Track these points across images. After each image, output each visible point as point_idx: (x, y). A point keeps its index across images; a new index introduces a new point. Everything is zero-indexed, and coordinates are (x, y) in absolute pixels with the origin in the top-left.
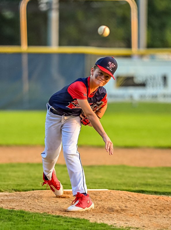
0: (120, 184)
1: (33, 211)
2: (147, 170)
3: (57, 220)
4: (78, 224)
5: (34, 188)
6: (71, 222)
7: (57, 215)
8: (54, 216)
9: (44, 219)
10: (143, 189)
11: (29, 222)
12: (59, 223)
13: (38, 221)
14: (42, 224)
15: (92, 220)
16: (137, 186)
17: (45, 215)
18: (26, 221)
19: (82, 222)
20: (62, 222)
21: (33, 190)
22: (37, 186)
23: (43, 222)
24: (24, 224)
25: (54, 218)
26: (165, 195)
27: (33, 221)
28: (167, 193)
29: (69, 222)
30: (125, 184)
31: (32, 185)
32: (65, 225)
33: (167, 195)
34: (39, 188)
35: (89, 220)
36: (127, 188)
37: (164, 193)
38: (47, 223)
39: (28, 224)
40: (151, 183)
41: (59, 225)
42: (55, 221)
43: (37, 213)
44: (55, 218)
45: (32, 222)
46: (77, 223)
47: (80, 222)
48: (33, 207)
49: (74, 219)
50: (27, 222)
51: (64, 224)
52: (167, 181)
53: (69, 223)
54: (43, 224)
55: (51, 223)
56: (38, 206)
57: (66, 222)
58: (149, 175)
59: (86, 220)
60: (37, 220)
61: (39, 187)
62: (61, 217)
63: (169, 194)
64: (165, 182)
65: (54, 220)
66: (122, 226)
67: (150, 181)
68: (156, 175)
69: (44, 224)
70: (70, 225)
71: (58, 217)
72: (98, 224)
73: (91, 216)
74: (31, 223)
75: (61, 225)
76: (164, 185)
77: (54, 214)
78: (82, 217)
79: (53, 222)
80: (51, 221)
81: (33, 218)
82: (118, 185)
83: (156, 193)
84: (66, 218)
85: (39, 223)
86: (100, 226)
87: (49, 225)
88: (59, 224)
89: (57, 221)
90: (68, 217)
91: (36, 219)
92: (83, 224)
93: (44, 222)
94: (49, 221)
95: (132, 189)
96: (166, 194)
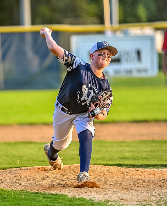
0: (98, 159)
1: (12, 189)
2: (124, 144)
3: (35, 196)
4: (57, 199)
5: (12, 166)
6: (49, 198)
7: (36, 191)
8: (32, 193)
9: (23, 196)
10: (121, 163)
11: (8, 200)
12: (38, 199)
13: (17, 199)
14: (21, 201)
15: (70, 195)
16: (115, 160)
17: (24, 192)
18: (5, 198)
19: (61, 197)
20: (41, 198)
21: (11, 168)
22: (15, 164)
23: (22, 199)
24: (3, 202)
25: (32, 194)
26: (143, 167)
27: (12, 198)
28: (144, 165)
29: (47, 198)
30: (102, 159)
31: (10, 164)
32: (43, 202)
33: (144, 167)
34: (17, 166)
35: (67, 196)
36: (105, 163)
37: (141, 166)
38: (26, 199)
39: (7, 201)
40: (128, 157)
41: (38, 201)
42: (34, 197)
43: (16, 191)
44: (34, 195)
45: (11, 199)
46: (55, 198)
47: (59, 198)
48: (12, 185)
49: (52, 194)
50: (6, 200)
51: (43, 200)
52: (144, 154)
53: (48, 199)
54: (22, 201)
55: (30, 199)
56: (16, 183)
57: (45, 198)
58: (127, 149)
59: (65, 195)
60: (16, 197)
61: (17, 165)
62: (40, 193)
63: (146, 166)
64: (142, 155)
65: (33, 196)
66: (101, 200)
67: (127, 154)
68: (133, 149)
69: (23, 200)
70: (49, 201)
71: (37, 193)
72: (77, 199)
73: (70, 191)
74: (10, 200)
75: (40, 201)
76: (142, 158)
77: (33, 191)
78: (61, 193)
79: (32, 198)
80: (29, 198)
81: (12, 195)
82: (96, 160)
83: (133, 166)
84: (44, 194)
85: (18, 200)
86: (78, 200)
87: (28, 201)
88: (38, 200)
89: (36, 198)
90: (46, 193)
91: (15, 196)
92: (62, 199)
93: (23, 199)
94: (28, 197)
95: (110, 163)
96: (144, 166)
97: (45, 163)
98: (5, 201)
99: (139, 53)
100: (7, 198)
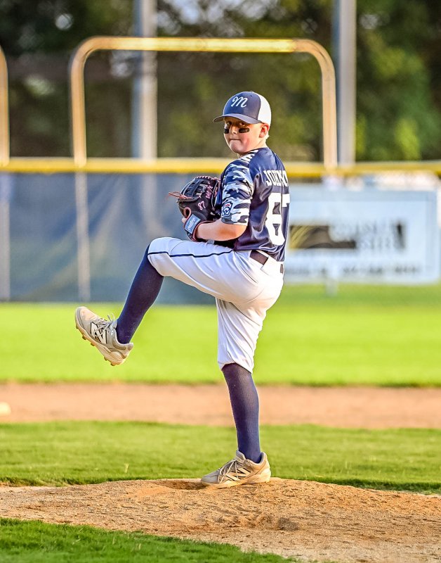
0: (307, 467)
1: (112, 528)
2: (364, 436)
3: (166, 547)
4: (214, 556)
5: (111, 476)
6: (197, 551)
7: (167, 535)
8: (159, 539)
9: (137, 545)
10: (360, 478)
11: (105, 552)
12: (172, 553)
13: (124, 551)
14: (133, 556)
15: (245, 547)
16: (345, 471)
17: (139, 537)
18: (97, 549)
19: (224, 551)
20: (178, 552)
21: (110, 480)
22: (118, 471)
23: (134, 553)
24: (93, 557)
25: (158, 542)
26: (409, 490)
27: (113, 549)
28: (413, 485)
29: (193, 551)
30: (316, 466)
31: (106, 470)
32: (184, 559)
33: (413, 490)
34: (124, 476)
35: (239, 548)
36: (324, 476)
37: (406, 487)
38: (144, 553)
39: (102, 556)
40: (375, 464)
41: (171, 558)
42: (163, 549)
43: (121, 532)
44: (162, 543)
45: (111, 552)
46: (211, 553)
47: (220, 552)
48: (113, 518)
49: (204, 544)
50: (100, 552)
51: (183, 556)
52: (411, 459)
53: (195, 555)
54: (135, 557)
55: (154, 553)
56: (121, 515)
57: (187, 551)
58: (370, 446)
59: (234, 547)
60: (121, 547)
61: (123, 473)
62: (177, 540)
63: (416, 487)
64: (407, 462)
65: (160, 547)
66: (314, 560)
67: (373, 459)
68: (385, 447)
69: (138, 555)
70: (196, 559)
71: (169, 540)
72: (259, 556)
73: (245, 538)
74: (108, 554)
75: (177, 558)
76: (406, 469)
77: (160, 535)
78: (224, 541)
79: (158, 551)
80: (152, 550)
81: (113, 543)
82: (302, 469)
83: (388, 486)
84: (186, 542)
85: (126, 553)
86: (264, 559)
87: (149, 557)
88: (172, 556)
89: (167, 550)
90: (191, 540)
91: (120, 545)
92: (225, 556)
93: (138, 552)
94: (148, 549)
95: (335, 477)
96: (411, 488)
97: (186, 471)
98: (98, 555)
99: (400, 229)
100: (102, 548)
